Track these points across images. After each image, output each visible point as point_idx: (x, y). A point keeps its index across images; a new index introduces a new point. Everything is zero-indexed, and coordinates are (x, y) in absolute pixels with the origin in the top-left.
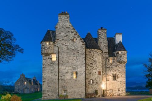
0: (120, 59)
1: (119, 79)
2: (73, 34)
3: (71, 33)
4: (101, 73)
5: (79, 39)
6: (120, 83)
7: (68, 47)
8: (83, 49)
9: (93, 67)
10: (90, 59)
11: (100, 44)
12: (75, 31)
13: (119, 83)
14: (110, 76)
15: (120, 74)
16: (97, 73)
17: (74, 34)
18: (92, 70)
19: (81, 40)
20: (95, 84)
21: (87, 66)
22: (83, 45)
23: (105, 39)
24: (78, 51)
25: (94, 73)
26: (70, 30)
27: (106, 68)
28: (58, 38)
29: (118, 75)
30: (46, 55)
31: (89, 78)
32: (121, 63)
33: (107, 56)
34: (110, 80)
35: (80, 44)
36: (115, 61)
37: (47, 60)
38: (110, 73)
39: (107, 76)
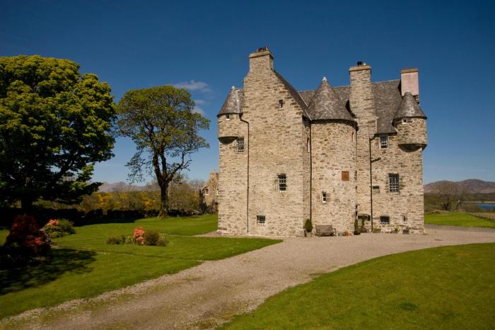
0: (406, 136)
1: (406, 188)
2: (278, 92)
3: (273, 91)
4: (352, 175)
5: (290, 101)
6: (409, 201)
7: (266, 122)
8: (299, 124)
9: (328, 163)
10: (321, 143)
11: (355, 102)
12: (281, 86)
13: (405, 200)
14: (382, 180)
15: (407, 175)
16: (339, 176)
17: (280, 92)
18: (325, 169)
19: (293, 104)
20: (332, 202)
21: (314, 160)
22: (298, 116)
23: (367, 89)
24: (288, 130)
25: (331, 177)
26: (272, 85)
27: (371, 162)
28: (247, 104)
29: (401, 179)
30: (226, 140)
31: (320, 187)
32: (409, 148)
33: (374, 131)
34: (382, 190)
35: (292, 113)
36: (393, 144)
37: (229, 150)
38: (382, 173)
39: (373, 180)
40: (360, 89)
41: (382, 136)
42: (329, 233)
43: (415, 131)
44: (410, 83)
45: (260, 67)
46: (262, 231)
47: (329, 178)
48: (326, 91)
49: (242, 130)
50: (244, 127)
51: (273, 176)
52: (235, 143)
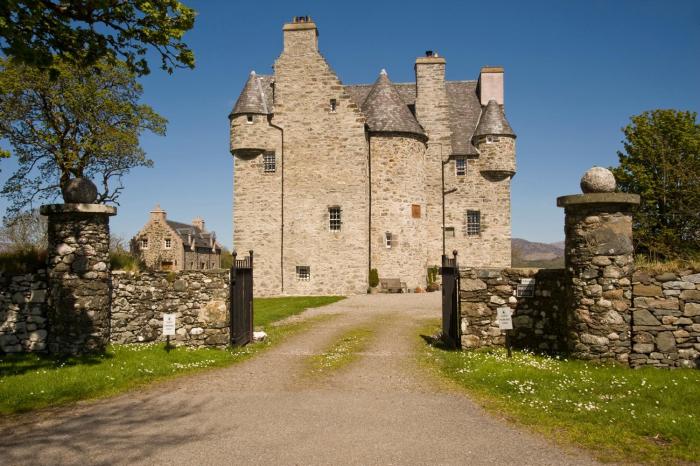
0: (491, 161)
1: (489, 230)
2: (328, 86)
3: (321, 85)
4: (423, 211)
5: (347, 102)
6: (492, 247)
7: (311, 129)
8: (360, 135)
9: (394, 193)
10: (384, 164)
11: (423, 109)
12: (334, 79)
13: (487, 245)
14: (458, 219)
15: (490, 212)
16: (409, 210)
17: (332, 88)
18: (391, 200)
19: (352, 106)
20: (399, 247)
21: (374, 188)
22: (358, 124)
23: (440, 92)
24: (344, 143)
25: (399, 211)
26: (319, 76)
27: (444, 194)
28: (280, 102)
29: (483, 218)
30: (246, 154)
31: (382, 227)
32: (494, 176)
33: (447, 151)
34: (459, 232)
35: (349, 121)
36: (473, 169)
37: (249, 170)
38: (458, 210)
39: (447, 219)
40: (432, 90)
41: (459, 159)
42: (397, 288)
43: (503, 155)
44: (493, 88)
45: (300, 46)
46: (305, 288)
47: (395, 214)
48: (386, 91)
49: (272, 141)
50: (276, 135)
51: (321, 209)
52: (260, 159)
